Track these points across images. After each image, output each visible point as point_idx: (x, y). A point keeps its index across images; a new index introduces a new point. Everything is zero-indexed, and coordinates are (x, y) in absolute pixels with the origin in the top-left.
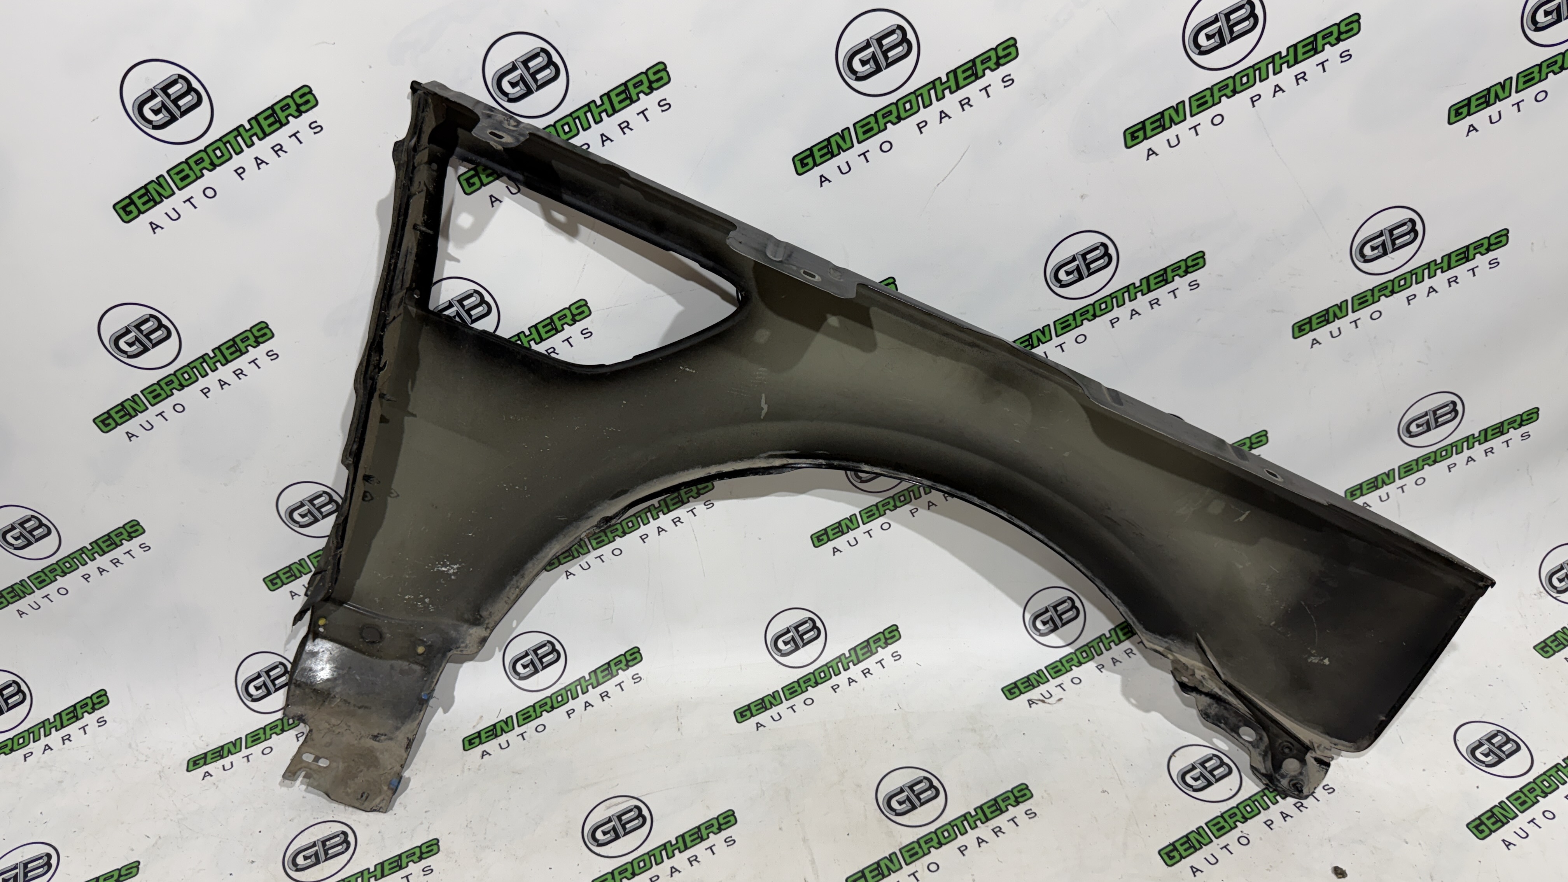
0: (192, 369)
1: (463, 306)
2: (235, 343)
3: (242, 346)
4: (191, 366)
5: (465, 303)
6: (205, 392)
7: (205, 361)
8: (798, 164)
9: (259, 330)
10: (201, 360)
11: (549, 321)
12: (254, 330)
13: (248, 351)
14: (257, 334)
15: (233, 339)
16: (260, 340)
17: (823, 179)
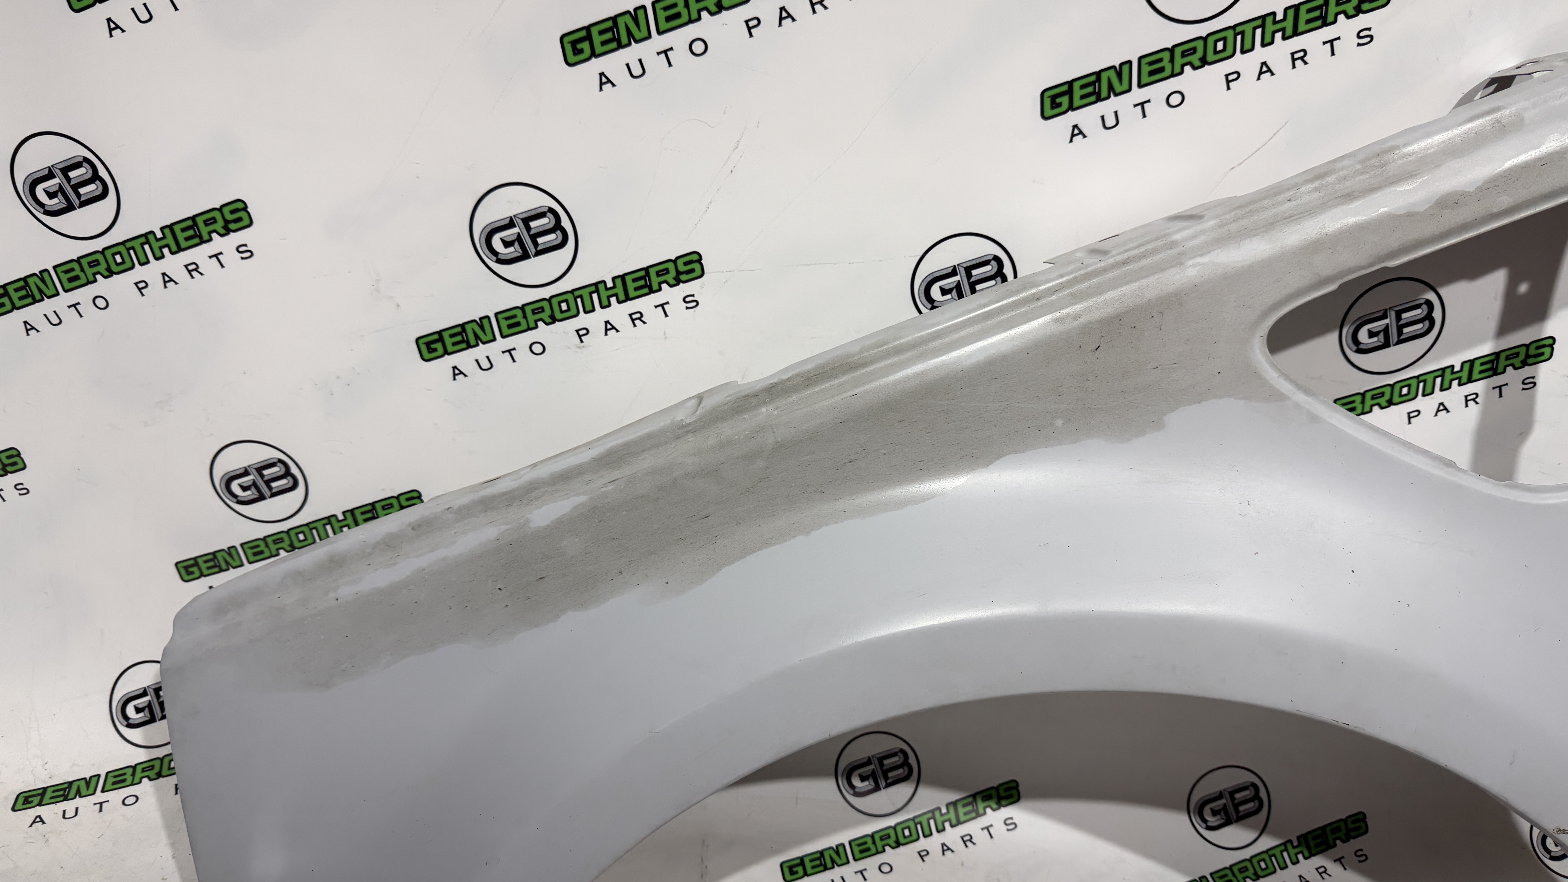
0: (128, 250)
1: (528, 228)
2: (195, 224)
3: (204, 230)
4: (128, 245)
5: (533, 224)
6: (141, 287)
7: (148, 242)
8: (1047, 102)
9: (232, 212)
10: (143, 240)
11: (643, 273)
12: (226, 211)
13: (210, 240)
14: (229, 217)
15: (193, 218)
16: (232, 226)
17: (1077, 131)
